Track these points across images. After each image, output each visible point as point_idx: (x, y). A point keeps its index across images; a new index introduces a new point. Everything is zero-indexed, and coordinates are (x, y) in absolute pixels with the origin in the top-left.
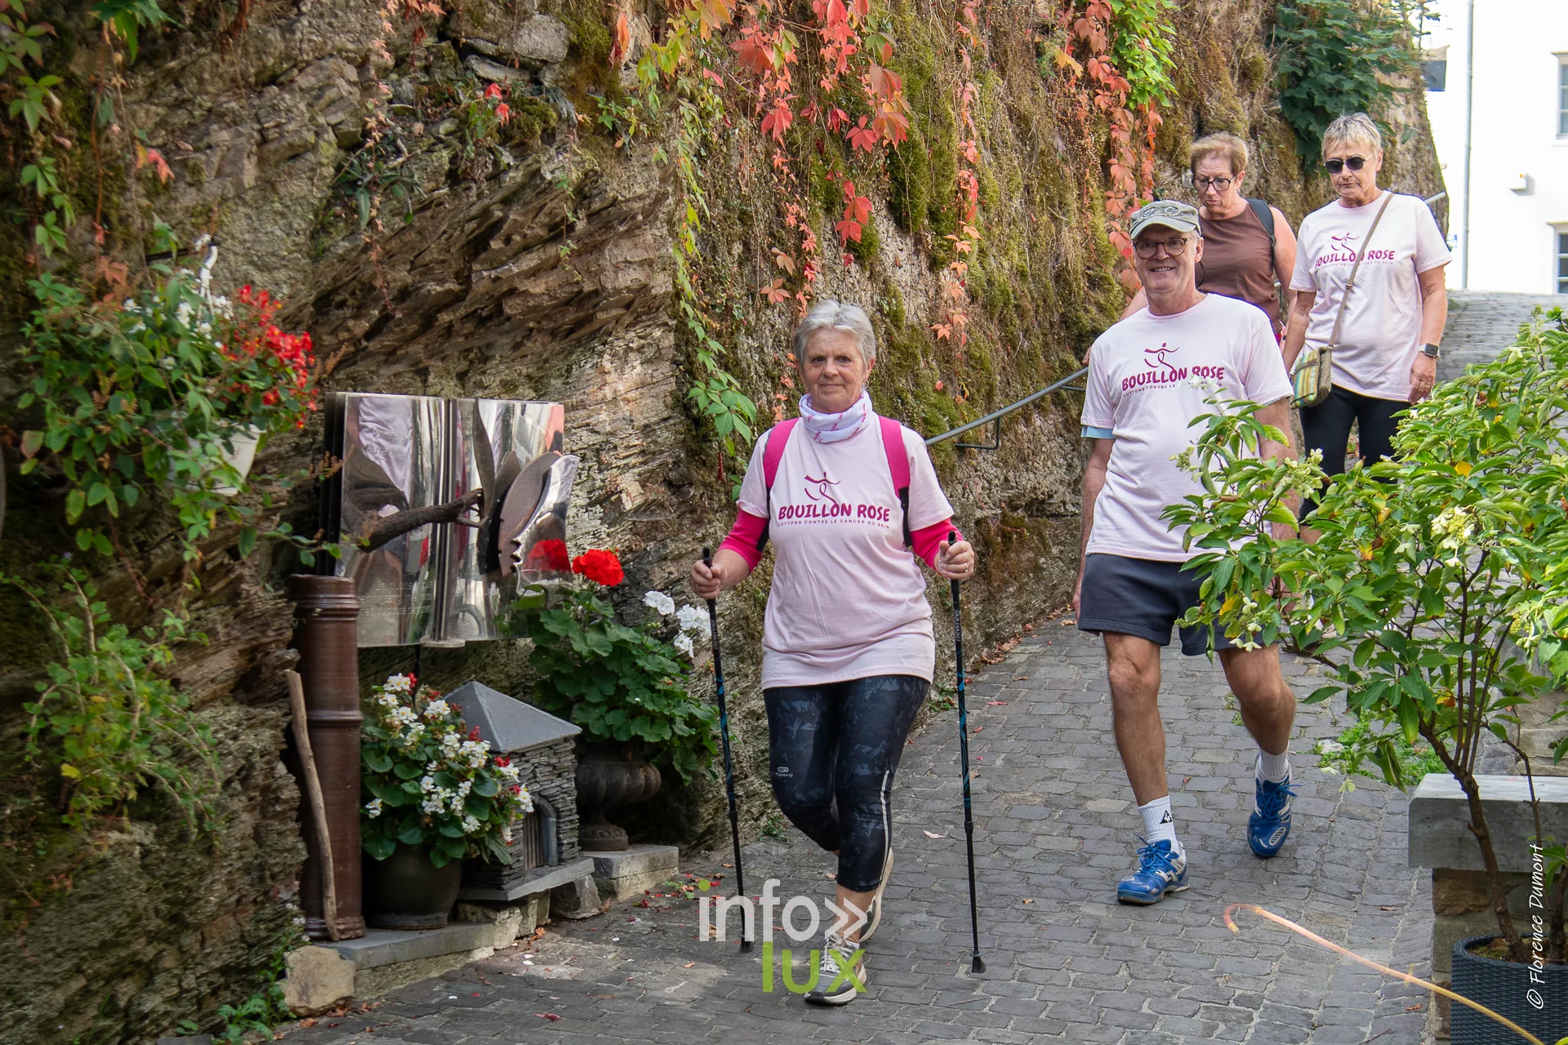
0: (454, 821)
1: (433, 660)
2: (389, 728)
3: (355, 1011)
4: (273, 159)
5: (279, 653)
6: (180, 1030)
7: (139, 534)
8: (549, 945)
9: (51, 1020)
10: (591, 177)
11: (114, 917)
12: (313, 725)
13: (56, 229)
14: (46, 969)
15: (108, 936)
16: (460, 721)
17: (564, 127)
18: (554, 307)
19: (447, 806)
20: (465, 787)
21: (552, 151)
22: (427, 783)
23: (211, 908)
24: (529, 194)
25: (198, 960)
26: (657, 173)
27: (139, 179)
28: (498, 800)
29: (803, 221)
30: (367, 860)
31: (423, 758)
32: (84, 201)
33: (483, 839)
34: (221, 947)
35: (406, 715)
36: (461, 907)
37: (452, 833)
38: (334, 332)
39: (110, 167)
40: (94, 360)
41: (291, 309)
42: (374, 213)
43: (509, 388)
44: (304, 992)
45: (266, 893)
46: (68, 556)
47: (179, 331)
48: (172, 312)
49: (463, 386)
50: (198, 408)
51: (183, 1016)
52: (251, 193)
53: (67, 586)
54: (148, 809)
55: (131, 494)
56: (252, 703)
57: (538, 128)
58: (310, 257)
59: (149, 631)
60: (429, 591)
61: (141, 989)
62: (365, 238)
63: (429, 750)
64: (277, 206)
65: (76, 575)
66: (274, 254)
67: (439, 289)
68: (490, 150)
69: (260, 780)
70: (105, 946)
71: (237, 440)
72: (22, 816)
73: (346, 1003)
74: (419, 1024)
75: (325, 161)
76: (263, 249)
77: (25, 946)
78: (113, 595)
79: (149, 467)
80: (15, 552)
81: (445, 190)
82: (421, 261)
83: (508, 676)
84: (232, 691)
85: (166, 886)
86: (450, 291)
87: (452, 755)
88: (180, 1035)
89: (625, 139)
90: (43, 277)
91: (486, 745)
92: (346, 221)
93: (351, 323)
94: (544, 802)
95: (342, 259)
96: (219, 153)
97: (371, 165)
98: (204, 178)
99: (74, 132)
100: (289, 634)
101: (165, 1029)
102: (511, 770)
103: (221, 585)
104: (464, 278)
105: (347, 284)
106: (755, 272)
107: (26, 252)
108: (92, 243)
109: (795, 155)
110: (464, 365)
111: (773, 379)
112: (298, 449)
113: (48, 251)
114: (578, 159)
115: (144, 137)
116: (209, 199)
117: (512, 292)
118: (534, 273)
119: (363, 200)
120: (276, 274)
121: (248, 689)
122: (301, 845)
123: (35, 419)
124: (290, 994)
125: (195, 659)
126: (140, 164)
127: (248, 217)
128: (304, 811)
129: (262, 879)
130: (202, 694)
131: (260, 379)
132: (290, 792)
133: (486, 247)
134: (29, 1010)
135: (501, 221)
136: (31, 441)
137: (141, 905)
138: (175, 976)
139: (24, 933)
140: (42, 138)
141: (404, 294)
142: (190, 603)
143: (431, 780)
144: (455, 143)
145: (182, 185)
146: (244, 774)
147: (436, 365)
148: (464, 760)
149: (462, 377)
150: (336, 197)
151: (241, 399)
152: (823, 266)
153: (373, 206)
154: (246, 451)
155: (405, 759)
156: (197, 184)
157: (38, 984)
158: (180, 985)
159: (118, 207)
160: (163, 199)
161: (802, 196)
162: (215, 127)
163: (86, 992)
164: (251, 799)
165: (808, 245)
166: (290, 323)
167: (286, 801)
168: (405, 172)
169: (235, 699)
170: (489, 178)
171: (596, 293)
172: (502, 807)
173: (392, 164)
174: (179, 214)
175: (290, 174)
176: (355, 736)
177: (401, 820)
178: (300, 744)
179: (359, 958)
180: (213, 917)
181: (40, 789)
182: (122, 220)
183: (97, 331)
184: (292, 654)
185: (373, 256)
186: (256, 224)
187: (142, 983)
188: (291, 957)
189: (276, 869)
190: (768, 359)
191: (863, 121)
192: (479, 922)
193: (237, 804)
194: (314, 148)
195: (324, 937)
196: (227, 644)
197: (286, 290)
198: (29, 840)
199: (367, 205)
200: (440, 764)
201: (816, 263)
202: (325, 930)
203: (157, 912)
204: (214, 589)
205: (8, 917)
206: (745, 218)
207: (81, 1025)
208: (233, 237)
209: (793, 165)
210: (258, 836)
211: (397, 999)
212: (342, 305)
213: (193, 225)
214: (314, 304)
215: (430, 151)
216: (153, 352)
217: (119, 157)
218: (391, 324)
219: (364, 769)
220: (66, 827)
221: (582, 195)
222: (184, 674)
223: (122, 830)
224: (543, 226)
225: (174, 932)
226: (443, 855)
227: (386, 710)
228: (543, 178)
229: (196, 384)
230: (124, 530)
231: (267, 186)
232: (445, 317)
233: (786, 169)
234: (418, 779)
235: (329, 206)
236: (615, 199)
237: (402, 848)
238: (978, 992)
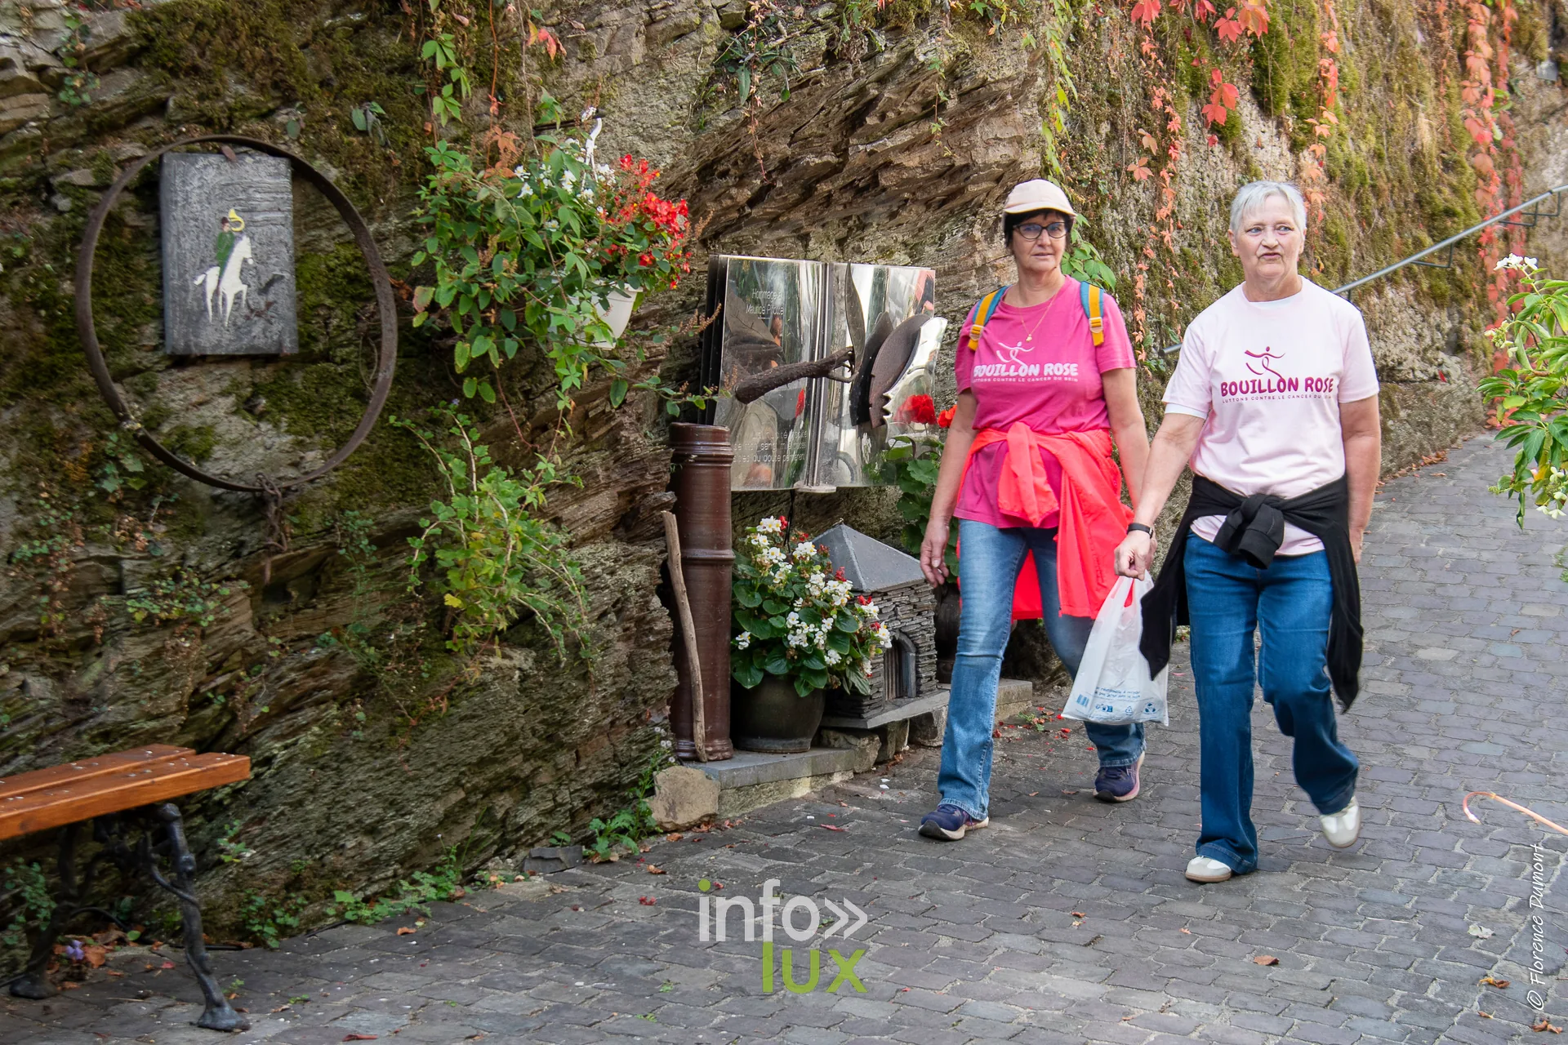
0: (817, 654)
1: (808, 504)
2: (761, 566)
3: (719, 827)
4: (660, 38)
5: (657, 495)
6: (554, 841)
7: (524, 383)
8: (906, 770)
9: (431, 829)
10: (962, 59)
11: (492, 736)
12: (687, 562)
13: (452, 100)
14: (427, 782)
15: (487, 754)
16: (826, 561)
17: (937, 13)
18: (927, 180)
19: (810, 640)
20: (828, 624)
21: (926, 35)
22: (793, 619)
23: (585, 729)
24: (902, 74)
25: (572, 776)
26: (1026, 57)
27: (533, 55)
28: (859, 636)
29: (1169, 103)
30: (736, 688)
31: (791, 595)
32: (481, 75)
33: (844, 672)
34: (594, 765)
35: (776, 555)
36: (825, 733)
37: (816, 665)
38: (717, 199)
39: (507, 44)
40: (483, 222)
41: (673, 177)
42: (754, 89)
43: (886, 253)
44: (671, 809)
45: (638, 717)
46: (456, 402)
47: (561, 196)
48: (558, 178)
49: (843, 251)
50: (575, 267)
51: (557, 828)
52: (638, 69)
53: (454, 430)
54: (529, 636)
55: (511, 346)
56: (630, 541)
57: (912, 13)
58: (692, 129)
59: (528, 474)
60: (803, 440)
61: (517, 803)
62: (744, 113)
63: (796, 587)
64: (662, 81)
65: (462, 419)
66: (658, 126)
67: (817, 161)
68: (866, 33)
69: (635, 613)
70: (483, 763)
71: (612, 297)
72: (409, 641)
73: (711, 819)
74: (776, 842)
75: (709, 41)
76: (648, 121)
77: (407, 761)
78: (498, 440)
79: (530, 321)
80: (408, 398)
81: (822, 69)
82: (799, 135)
83: (879, 520)
84: (613, 529)
85: (543, 708)
86: (828, 163)
87: (817, 593)
88: (553, 846)
89: (996, 25)
90: (438, 145)
91: (848, 585)
92: (727, 96)
93: (734, 191)
94: (904, 638)
95: (722, 131)
96: (609, 32)
97: (752, 45)
98: (594, 55)
99: (473, 11)
100: (667, 478)
101: (539, 840)
102: (871, 609)
103: (603, 431)
104: (842, 151)
105: (729, 155)
106: (1121, 150)
107: (424, 121)
108: (487, 113)
109: (1163, 42)
110: (843, 232)
111: (1135, 250)
112: (685, 308)
113: (444, 121)
114: (950, 42)
115: (539, 16)
116: (600, 74)
117: (887, 165)
118: (908, 148)
119: (743, 78)
120: (659, 144)
121: (628, 529)
122: (672, 673)
123: (428, 276)
124: (658, 811)
125: (576, 500)
126: (532, 40)
127: (635, 91)
128: (677, 642)
129: (634, 703)
130: (582, 532)
131: (637, 242)
132: (664, 624)
133: (862, 123)
134: (409, 819)
135: (876, 99)
136: (422, 296)
137: (518, 726)
138: (550, 791)
139: (407, 749)
140: (443, 15)
141: (785, 165)
142: (574, 447)
143: (797, 616)
144: (832, 25)
145: (574, 61)
146: (619, 607)
147: (816, 231)
148: (828, 598)
149: (841, 243)
150: (719, 74)
151: (619, 259)
152: (1187, 146)
153: (752, 83)
154: (621, 310)
155: (774, 596)
156: (587, 60)
157: (419, 796)
158: (554, 800)
159: (513, 81)
160: (556, 74)
161: (1169, 80)
162: (607, 7)
163: (465, 805)
164: (625, 630)
165: (1173, 126)
166: (673, 190)
167: (659, 632)
168: (785, 51)
169: (615, 537)
170: (864, 60)
171: (967, 166)
172: (863, 641)
173: (772, 44)
174: (570, 88)
175: (675, 52)
176: (727, 572)
177: (769, 651)
178: (674, 580)
179: (725, 778)
180: (587, 738)
181: (426, 615)
182: (518, 93)
183: (483, 194)
184: (669, 497)
185: (752, 129)
186: (643, 98)
187: (519, 796)
188: (660, 776)
189: (649, 695)
190: (1132, 232)
191: (1230, 13)
192: (840, 748)
193: (612, 635)
194: (698, 28)
195: (695, 758)
196: (607, 486)
197: (669, 160)
198: (415, 663)
199: (747, 82)
200: (806, 601)
201: (1180, 143)
202: (694, 752)
203: (534, 731)
204: (595, 435)
205: (393, 733)
206: (1113, 100)
207: (459, 834)
208: (620, 110)
209: (1161, 52)
210: (631, 663)
211: (759, 818)
212: (724, 174)
213: (584, 98)
214: (698, 173)
215: (808, 32)
216: (538, 216)
217: (515, 35)
218: (773, 192)
219: (735, 604)
220: (449, 651)
221: (953, 75)
222: (566, 513)
223: (504, 656)
224: (916, 104)
225: (550, 751)
226: (806, 685)
227: (757, 550)
228: (916, 60)
229: (574, 244)
230: (510, 378)
231: (654, 63)
232: (824, 187)
233: (1154, 56)
234: (785, 615)
235: (712, 81)
236: (985, 80)
237: (768, 677)
238: (1301, 828)
